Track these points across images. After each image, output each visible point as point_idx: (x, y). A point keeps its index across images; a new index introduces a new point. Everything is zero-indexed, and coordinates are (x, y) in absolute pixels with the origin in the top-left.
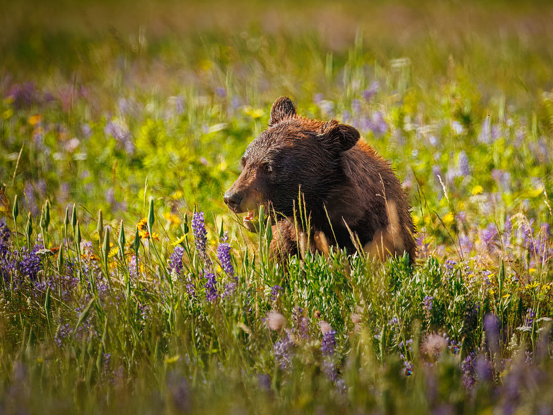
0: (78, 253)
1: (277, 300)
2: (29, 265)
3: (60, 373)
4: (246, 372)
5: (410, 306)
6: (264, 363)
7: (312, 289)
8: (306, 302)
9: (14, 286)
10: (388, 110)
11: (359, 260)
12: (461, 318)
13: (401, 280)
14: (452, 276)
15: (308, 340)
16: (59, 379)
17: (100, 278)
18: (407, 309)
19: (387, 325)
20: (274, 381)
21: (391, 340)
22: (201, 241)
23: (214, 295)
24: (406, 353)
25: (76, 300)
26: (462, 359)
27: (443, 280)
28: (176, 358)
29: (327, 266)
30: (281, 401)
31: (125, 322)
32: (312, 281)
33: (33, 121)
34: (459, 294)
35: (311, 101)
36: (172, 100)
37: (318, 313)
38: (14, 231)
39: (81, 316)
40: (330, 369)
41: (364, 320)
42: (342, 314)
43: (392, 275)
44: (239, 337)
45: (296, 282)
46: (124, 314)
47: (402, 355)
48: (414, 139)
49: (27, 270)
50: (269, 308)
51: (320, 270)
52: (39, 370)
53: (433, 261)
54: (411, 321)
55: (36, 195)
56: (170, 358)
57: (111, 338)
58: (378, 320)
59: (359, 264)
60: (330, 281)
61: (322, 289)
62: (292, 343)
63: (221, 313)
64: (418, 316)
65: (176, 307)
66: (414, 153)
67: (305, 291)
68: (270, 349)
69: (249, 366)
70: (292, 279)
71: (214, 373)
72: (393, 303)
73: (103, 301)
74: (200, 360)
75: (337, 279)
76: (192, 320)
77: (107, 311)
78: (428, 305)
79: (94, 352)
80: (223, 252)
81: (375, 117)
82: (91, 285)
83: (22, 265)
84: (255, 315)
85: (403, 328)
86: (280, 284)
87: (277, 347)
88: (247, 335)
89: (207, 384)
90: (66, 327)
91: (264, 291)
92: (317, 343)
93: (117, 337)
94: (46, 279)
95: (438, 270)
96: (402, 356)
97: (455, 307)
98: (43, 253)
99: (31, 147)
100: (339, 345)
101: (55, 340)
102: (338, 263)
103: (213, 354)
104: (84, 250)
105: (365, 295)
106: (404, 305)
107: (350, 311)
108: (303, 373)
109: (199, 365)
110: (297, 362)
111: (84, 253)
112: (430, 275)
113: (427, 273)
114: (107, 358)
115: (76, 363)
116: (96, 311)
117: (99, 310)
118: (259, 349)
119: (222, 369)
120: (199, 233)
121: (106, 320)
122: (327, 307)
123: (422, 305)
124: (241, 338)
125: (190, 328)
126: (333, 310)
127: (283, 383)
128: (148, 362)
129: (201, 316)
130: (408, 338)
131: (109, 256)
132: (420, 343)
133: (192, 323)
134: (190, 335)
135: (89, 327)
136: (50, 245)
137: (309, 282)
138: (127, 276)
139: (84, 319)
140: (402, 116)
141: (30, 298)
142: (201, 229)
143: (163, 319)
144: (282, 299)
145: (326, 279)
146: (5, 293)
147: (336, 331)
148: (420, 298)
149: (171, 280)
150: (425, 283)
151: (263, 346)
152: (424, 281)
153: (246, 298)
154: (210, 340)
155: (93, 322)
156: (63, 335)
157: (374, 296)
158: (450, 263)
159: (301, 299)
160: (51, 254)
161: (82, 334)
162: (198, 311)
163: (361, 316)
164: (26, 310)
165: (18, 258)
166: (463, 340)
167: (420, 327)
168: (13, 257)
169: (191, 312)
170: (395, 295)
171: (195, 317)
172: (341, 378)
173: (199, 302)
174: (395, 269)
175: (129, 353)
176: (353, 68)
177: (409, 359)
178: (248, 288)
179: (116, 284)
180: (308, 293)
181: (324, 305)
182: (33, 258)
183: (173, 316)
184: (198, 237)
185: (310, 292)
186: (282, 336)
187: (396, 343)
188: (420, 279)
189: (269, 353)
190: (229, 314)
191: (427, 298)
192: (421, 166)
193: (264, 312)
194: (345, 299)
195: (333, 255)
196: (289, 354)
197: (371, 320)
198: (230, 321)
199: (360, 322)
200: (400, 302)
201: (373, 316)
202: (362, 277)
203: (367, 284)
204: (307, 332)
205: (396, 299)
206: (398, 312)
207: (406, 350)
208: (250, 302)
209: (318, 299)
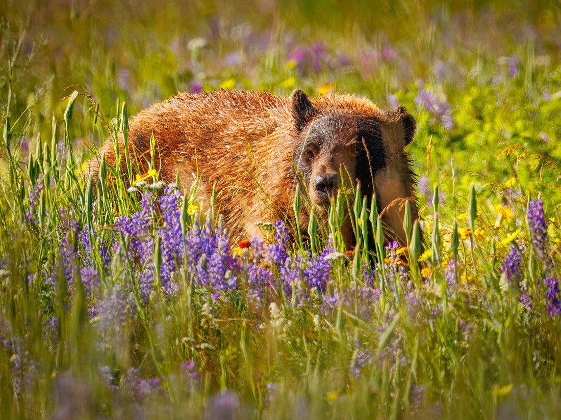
2: (317, 274)
9: (297, 302)
17: (409, 288)
22: (539, 238)
23: (558, 308)
25: (377, 318)
28: (507, 389)
31: (442, 345)
39: (383, 338)
46: (440, 334)
49: (314, 280)
56: (500, 388)
57: (423, 365)
65: (507, 324)
76: (528, 340)
77: (418, 331)
82: (397, 298)
83: (307, 275)
90: (367, 353)
93: (432, 365)
94: (339, 291)
98: (334, 258)
101: (352, 370)
114: (419, 391)
116: (404, 331)
117: (407, 329)
120: (536, 226)
121: (417, 342)
125: (525, 351)
128: (472, 395)
129: (541, 335)
131: (419, 260)
133: (528, 345)
134: (525, 359)
135: (396, 351)
138: (444, 285)
139: (388, 342)
141: (318, 316)
142: (539, 222)
143: (491, 340)
146: (286, 311)
154: (551, 366)
155: (400, 346)
156: (362, 363)
160: (345, 259)
162: (537, 328)
165: (302, 266)
168: (296, 264)
169: (528, 330)
171: (532, 336)
175: (448, 385)
179: (431, 296)
182: (321, 265)
183: (503, 335)
184: (535, 231)
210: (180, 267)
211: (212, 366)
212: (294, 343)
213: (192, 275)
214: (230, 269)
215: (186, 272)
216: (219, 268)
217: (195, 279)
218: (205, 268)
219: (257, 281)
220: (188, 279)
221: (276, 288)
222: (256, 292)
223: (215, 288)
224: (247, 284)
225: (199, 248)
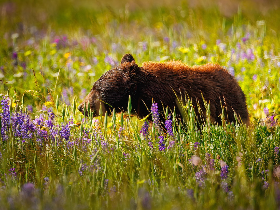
0: (91, 126)
1: (197, 150)
2: (65, 132)
3: (81, 190)
4: (181, 188)
5: (267, 152)
6: (190, 184)
8: (212, 150)
9: (57, 144)
10: (255, 48)
11: (241, 128)
13: (262, 138)
15: (213, 171)
16: (81, 193)
17: (103, 139)
18: (266, 154)
19: (256, 162)
20: (195, 193)
21: (257, 170)
22: (156, 119)
23: (164, 147)
24: (265, 177)
25: (90, 151)
28: (143, 181)
29: (223, 131)
30: (199, 203)
31: (116, 162)
33: (66, 55)
35: (215, 44)
36: (141, 44)
37: (219, 157)
38: (56, 114)
39: (92, 159)
40: (225, 186)
41: (243, 160)
42: (231, 157)
43: (258, 136)
44: (177, 169)
45: (207, 140)
46: (116, 158)
47: (263, 178)
48: (269, 63)
49: (64, 135)
50: (193, 154)
51: (220, 134)
52: (70, 188)
53: (279, 128)
54: (268, 160)
55: (69, 95)
56: (140, 181)
57: (109, 171)
58: (250, 160)
59: (240, 130)
60: (225, 139)
61: (221, 144)
62: (205, 173)
63: (167, 157)
64: (271, 157)
65: (143, 154)
66: (269, 71)
67: (212, 145)
68: (193, 176)
69: (182, 185)
70: (204, 138)
71: (163, 189)
72: (258, 151)
73: (104, 151)
74: (156, 182)
75: (229, 138)
76: (152, 161)
77: (106, 157)
79: (99, 179)
80: (168, 125)
81: (248, 52)
82: (98, 143)
83: (61, 133)
84: (185, 157)
85: (264, 164)
86: (199, 141)
87: (197, 175)
88: (181, 168)
89: (160, 195)
90: (85, 165)
91: (190, 145)
92: (218, 172)
93: (112, 171)
94: (74, 140)
98: (72, 126)
99: (65, 69)
100: (230, 173)
101: (79, 172)
102: (230, 130)
103: (163, 179)
104: (94, 124)
105: (244, 147)
106: (264, 152)
107: (236, 155)
108: (211, 188)
109: (156, 185)
110: (207, 182)
111: (94, 126)
112: (278, 135)
113: (276, 135)
114: (107, 181)
115: (90, 184)
116: (101, 157)
117: (102, 156)
118: (187, 176)
119: (168, 187)
120: (155, 114)
121: (106, 161)
122: (223, 154)
123: (274, 151)
124: (178, 170)
125: (151, 165)
126: (227, 155)
127: (201, 194)
128: (128, 183)
129: (157, 159)
130: (266, 169)
131: (107, 127)
132: (272, 171)
133: (152, 162)
134: (151, 168)
135: (97, 164)
136: (76, 122)
137: (214, 140)
138: (117, 138)
139: (94, 161)
140: (262, 51)
141: (65, 150)
142: (156, 112)
143: (136, 160)
144: (200, 149)
145: (223, 138)
146: (52, 147)
147: (229, 165)
148: (273, 148)
149: (140, 139)
150: (275, 140)
151: (190, 174)
152: (274, 139)
153: (181, 149)
154: (161, 171)
155: (99, 162)
156: (83, 169)
157: (249, 147)
159: (210, 149)
160: (77, 126)
161: (93, 169)
162: (155, 156)
163: (241, 158)
164: (63, 156)
165: (59, 129)
167: (273, 163)
168: (56, 128)
169: (151, 157)
170: (259, 146)
171: (153, 159)
172: (231, 191)
173: (156, 151)
174: (260, 132)
175: (118, 179)
176: (237, 26)
177: (267, 180)
178: (182, 144)
179: (112, 142)
180: (213, 146)
181: (222, 152)
182: (67, 129)
183: (141, 158)
184: (155, 116)
185: (214, 145)
186: (199, 169)
187: (260, 171)
188: (272, 137)
189: (193, 178)
190: (172, 157)
191: (276, 148)
192: (273, 78)
193: (190, 156)
194: (233, 149)
195: (227, 125)
196: (203, 179)
197: (247, 160)
198: (172, 161)
199: (241, 161)
200: (262, 150)
201: (248, 158)
202: (242, 137)
203: (245, 141)
204: (213, 167)
205: (260, 148)
206: (261, 156)
207: (265, 175)
208: (183, 151)
209: (219, 149)
210: (9, 129)
211: (22, 170)
212: (56, 161)
213: (14, 132)
214: (29, 130)
215: (11, 131)
216: (25, 130)
217: (15, 134)
218: (19, 130)
219: (40, 135)
220: (12, 134)
221: (48, 138)
222: (40, 139)
223: (23, 138)
224: (36, 136)
225: (17, 121)
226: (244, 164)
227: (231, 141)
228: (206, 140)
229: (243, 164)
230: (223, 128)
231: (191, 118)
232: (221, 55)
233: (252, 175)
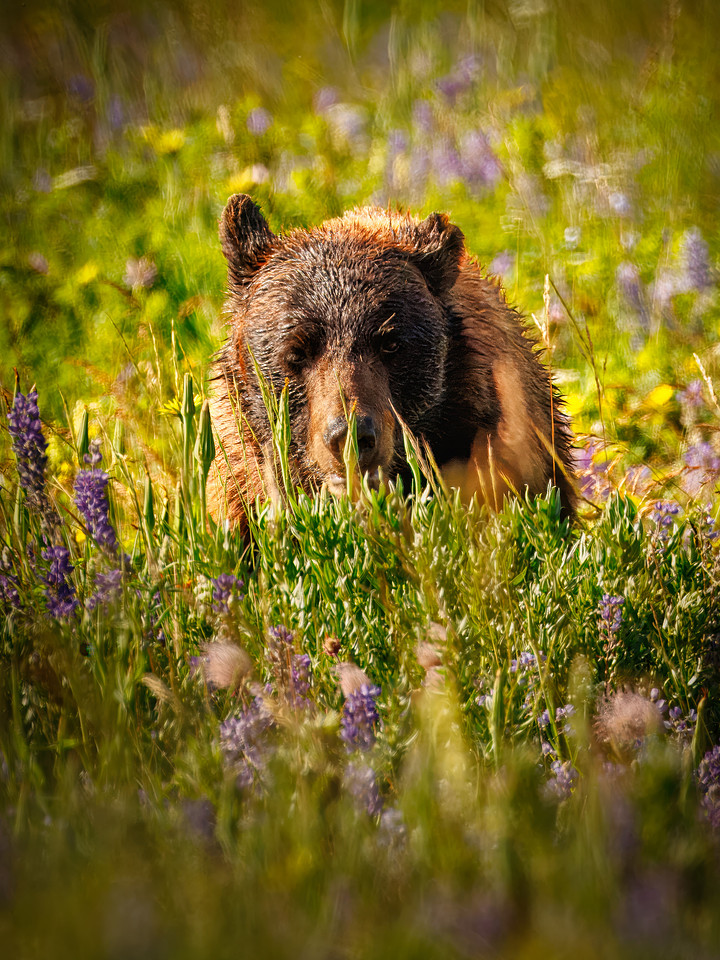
1: (229, 611)
4: (151, 797)
5: (566, 622)
6: (198, 775)
7: (316, 583)
8: (301, 614)
10: (505, 127)
11: (436, 506)
12: (694, 651)
13: (541, 555)
14: (670, 543)
15: (307, 712)
18: (560, 628)
19: (509, 671)
20: (223, 816)
21: (517, 707)
22: (32, 467)
23: (69, 602)
24: (557, 741)
26: (701, 754)
27: (648, 556)
29: (354, 524)
32: (314, 562)
34: (688, 589)
35: (308, 105)
37: (332, 644)
40: (365, 785)
41: (448, 657)
42: (393, 644)
43: (519, 544)
44: (132, 706)
45: (276, 567)
47: (548, 746)
48: (570, 198)
50: (208, 631)
51: (336, 535)
53: (622, 505)
54: (568, 660)
58: (484, 660)
59: (434, 517)
60: (362, 561)
61: (341, 582)
62: (267, 720)
64: (584, 646)
66: (570, 236)
67: (299, 589)
68: (210, 736)
69: (158, 780)
70: (263, 558)
71: (70, 799)
72: (523, 614)
74: (33, 766)
75: (380, 557)
76: (13, 666)
78: (610, 617)
80: (89, 493)
81: (469, 143)
84: (172, 649)
85: (549, 677)
86: (236, 572)
87: (228, 732)
88: (155, 699)
89: (53, 828)
91: (195, 590)
92: (331, 719)
95: (636, 527)
96: (545, 747)
97: (678, 623)
100: (386, 723)
102: (383, 515)
103: (67, 752)
105: (452, 596)
106: (551, 619)
107: (413, 636)
108: (295, 796)
109: (32, 778)
110: (278, 767)
112: (615, 541)
113: (606, 537)
118: (183, 736)
119: (91, 788)
120: (26, 445)
122: (354, 629)
123: (596, 618)
124: (137, 710)
125: (8, 687)
126: (370, 635)
127: (247, 821)
129: (36, 655)
130: (560, 702)
133: (13, 674)
134: (9, 703)
137: (307, 566)
140: (537, 138)
142: (31, 436)
144: (242, 609)
145: (352, 556)
147: (379, 686)
148: (591, 601)
150: (603, 562)
151: (193, 730)
152: (598, 558)
153: (151, 608)
154: (59, 715)
157: (474, 596)
158: (664, 510)
159: (290, 608)
162: (28, 643)
163: (439, 648)
166: (700, 705)
167: (592, 675)
169: (11, 646)
170: (526, 594)
171: (20, 659)
172: (392, 806)
173: (31, 622)
174: (527, 528)
176: (412, 22)
177: (565, 756)
178: (154, 583)
180: (306, 593)
181: (347, 623)
184: (26, 455)
185: (311, 589)
186: (240, 702)
187: (531, 714)
188: (589, 551)
189: (210, 747)
190: (107, 649)
191: (609, 601)
192: (587, 268)
193: (196, 643)
194: (401, 606)
195: (370, 495)
196: (259, 749)
197: (467, 658)
198: (109, 667)
199: (438, 663)
200: (541, 611)
201: (470, 649)
202: (443, 549)
203: (455, 569)
204: (306, 694)
205: (528, 603)
206: (534, 638)
207: (556, 733)
208: (160, 618)
209: (333, 607)
226: (453, 681)
227: (390, 571)
228: (271, 565)
229: (448, 678)
230: (354, 507)
231: (200, 462)
232: (339, 161)
233: (492, 729)
